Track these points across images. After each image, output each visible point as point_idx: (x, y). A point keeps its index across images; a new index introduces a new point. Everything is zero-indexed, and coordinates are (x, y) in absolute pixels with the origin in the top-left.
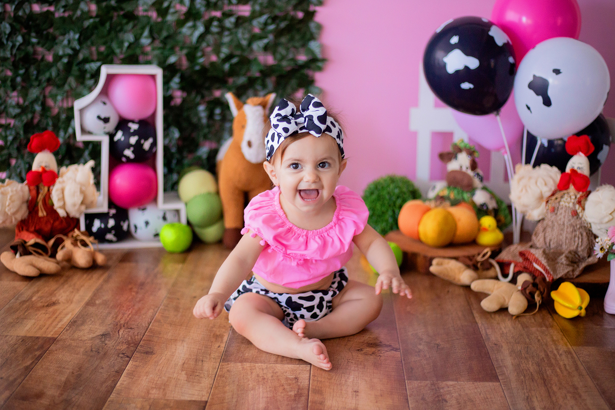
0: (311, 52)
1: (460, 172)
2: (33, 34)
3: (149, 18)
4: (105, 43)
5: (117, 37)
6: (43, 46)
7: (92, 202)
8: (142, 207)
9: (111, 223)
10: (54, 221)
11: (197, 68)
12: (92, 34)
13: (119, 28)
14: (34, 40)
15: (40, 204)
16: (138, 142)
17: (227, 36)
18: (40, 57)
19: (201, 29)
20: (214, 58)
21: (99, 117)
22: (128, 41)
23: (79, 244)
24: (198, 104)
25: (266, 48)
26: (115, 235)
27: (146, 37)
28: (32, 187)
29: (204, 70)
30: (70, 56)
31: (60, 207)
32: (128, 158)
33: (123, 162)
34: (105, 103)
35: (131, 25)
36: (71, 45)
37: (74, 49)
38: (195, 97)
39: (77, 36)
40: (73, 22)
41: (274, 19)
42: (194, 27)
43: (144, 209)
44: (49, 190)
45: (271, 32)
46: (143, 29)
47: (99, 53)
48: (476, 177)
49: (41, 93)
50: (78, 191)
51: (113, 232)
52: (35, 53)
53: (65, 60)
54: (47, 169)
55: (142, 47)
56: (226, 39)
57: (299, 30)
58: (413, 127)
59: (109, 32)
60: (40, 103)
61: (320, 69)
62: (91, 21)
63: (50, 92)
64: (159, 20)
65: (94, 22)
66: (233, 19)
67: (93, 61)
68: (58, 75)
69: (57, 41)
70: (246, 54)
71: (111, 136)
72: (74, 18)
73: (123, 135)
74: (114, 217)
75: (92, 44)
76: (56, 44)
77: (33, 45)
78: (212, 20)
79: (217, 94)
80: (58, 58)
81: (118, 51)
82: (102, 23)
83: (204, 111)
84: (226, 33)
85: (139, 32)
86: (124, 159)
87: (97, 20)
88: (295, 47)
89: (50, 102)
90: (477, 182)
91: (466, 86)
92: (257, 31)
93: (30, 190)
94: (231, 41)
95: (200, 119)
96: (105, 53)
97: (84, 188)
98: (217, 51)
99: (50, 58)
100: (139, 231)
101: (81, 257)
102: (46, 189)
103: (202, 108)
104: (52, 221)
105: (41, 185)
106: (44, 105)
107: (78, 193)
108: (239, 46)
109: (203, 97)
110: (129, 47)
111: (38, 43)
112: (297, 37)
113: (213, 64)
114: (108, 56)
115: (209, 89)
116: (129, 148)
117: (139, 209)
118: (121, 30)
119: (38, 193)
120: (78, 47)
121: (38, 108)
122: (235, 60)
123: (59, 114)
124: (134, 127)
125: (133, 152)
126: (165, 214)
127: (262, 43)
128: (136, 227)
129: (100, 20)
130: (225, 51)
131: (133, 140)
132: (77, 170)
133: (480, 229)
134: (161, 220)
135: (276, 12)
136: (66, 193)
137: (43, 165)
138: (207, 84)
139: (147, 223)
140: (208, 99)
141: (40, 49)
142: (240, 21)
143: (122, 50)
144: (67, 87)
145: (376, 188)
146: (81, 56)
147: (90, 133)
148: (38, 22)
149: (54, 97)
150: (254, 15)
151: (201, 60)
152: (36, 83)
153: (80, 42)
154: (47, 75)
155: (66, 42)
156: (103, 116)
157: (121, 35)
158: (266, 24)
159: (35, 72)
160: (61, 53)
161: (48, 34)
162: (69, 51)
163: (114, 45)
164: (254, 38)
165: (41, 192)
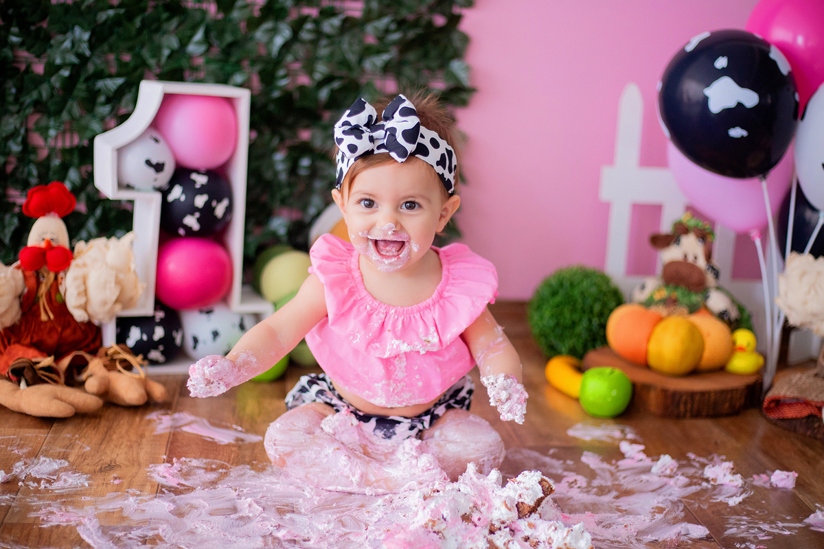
0: (452, 76)
1: (684, 263)
2: (15, 29)
3: (204, 13)
4: (130, 49)
5: (151, 39)
6: (28, 50)
7: (131, 299)
8: (205, 308)
9: (159, 333)
10: (64, 329)
11: (276, 94)
12: (111, 33)
13: (155, 26)
14: (14, 39)
15: (43, 301)
16: (208, 204)
17: (325, 47)
18: (23, 67)
19: (284, 34)
20: (304, 80)
21: (148, 163)
22: (169, 47)
23: (119, 367)
24: (275, 150)
25: (386, 69)
26: (163, 353)
27: (199, 43)
28: (29, 273)
29: (287, 98)
30: (73, 66)
31: (79, 307)
32: (188, 230)
33: (179, 236)
34: (156, 141)
35: (174, 23)
36: (75, 49)
37: (80, 56)
38: (271, 140)
39: (86, 36)
40: (81, 14)
41: (401, 24)
42: (274, 31)
43: (209, 312)
44: (56, 278)
45: (395, 43)
46: (194, 29)
47: (122, 65)
48: (709, 272)
49: (22, 124)
50: (113, 280)
51: (161, 348)
52: (16, 59)
53: (66, 73)
54: (54, 244)
55: (190, 57)
56: (324, 51)
57: (436, 42)
58: (605, 194)
59: (140, 31)
60: (20, 139)
61: (464, 103)
62: (111, 12)
63: (37, 123)
64: (220, 16)
65: (117, 15)
66: (336, 22)
67: (111, 76)
68: (52, 96)
69: (52, 42)
70: (355, 75)
71: (165, 193)
72: (83, 7)
73: (183, 192)
74: (162, 323)
75: (111, 50)
76: (51, 46)
77: (13, 47)
78: (303, 20)
79: (305, 135)
80: (52, 69)
81: (152, 62)
82: (130, 17)
83: (284, 161)
84: (324, 42)
85: (188, 33)
86: (182, 232)
87: (122, 11)
88: (429, 69)
89: (37, 139)
90: (710, 278)
91: (737, 132)
92: (371, 40)
93: (25, 277)
94: (332, 54)
95: (276, 174)
96: (131, 65)
97: (121, 276)
98: (310, 70)
99: (39, 69)
100: (200, 346)
101: (127, 387)
102: (52, 275)
103: (279, 157)
104: (59, 329)
105: (44, 270)
106: (25, 142)
107: (113, 285)
108: (344, 63)
109: (282, 140)
110: (170, 57)
111: (22, 44)
112: (433, 53)
113: (302, 88)
114: (136, 68)
115: (293, 128)
116: (192, 214)
117: (201, 311)
118: (157, 30)
119: (39, 283)
120: (88, 53)
121: (15, 147)
122: (336, 85)
123: (49, 158)
124: (201, 180)
125: (199, 220)
126: (242, 320)
127: (380, 60)
128: (196, 340)
129: (125, 12)
130: (322, 69)
131: (200, 201)
132: (107, 247)
133: (733, 349)
134: (237, 330)
135: (405, 13)
136: (91, 283)
137: (48, 237)
138: (290, 120)
139: (215, 334)
140: (289, 143)
141: (23, 54)
142: (348, 25)
143: (159, 61)
144: (65, 116)
145: (561, 285)
146: (91, 68)
147: (129, 187)
148: (23, 10)
149: (44, 131)
150: (368, 17)
151: (283, 83)
152: (14, 108)
153: (92, 45)
154: (35, 95)
155: (67, 44)
156: (154, 161)
157: (156, 37)
158: (387, 31)
159: (13, 90)
160: (58, 61)
161: (40, 29)
162: (73, 59)
163: (146, 53)
164: (367, 52)
165: (44, 281)
